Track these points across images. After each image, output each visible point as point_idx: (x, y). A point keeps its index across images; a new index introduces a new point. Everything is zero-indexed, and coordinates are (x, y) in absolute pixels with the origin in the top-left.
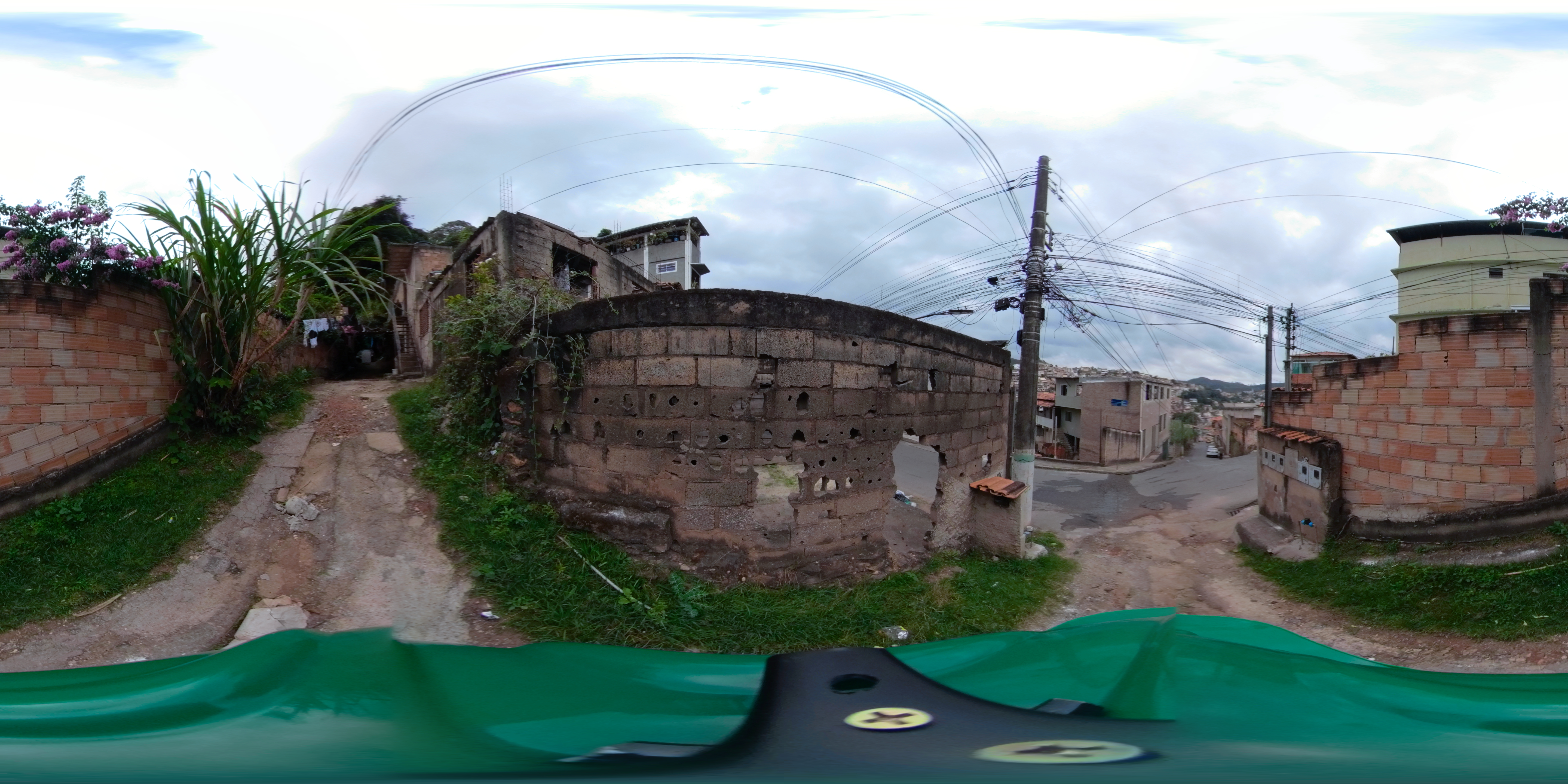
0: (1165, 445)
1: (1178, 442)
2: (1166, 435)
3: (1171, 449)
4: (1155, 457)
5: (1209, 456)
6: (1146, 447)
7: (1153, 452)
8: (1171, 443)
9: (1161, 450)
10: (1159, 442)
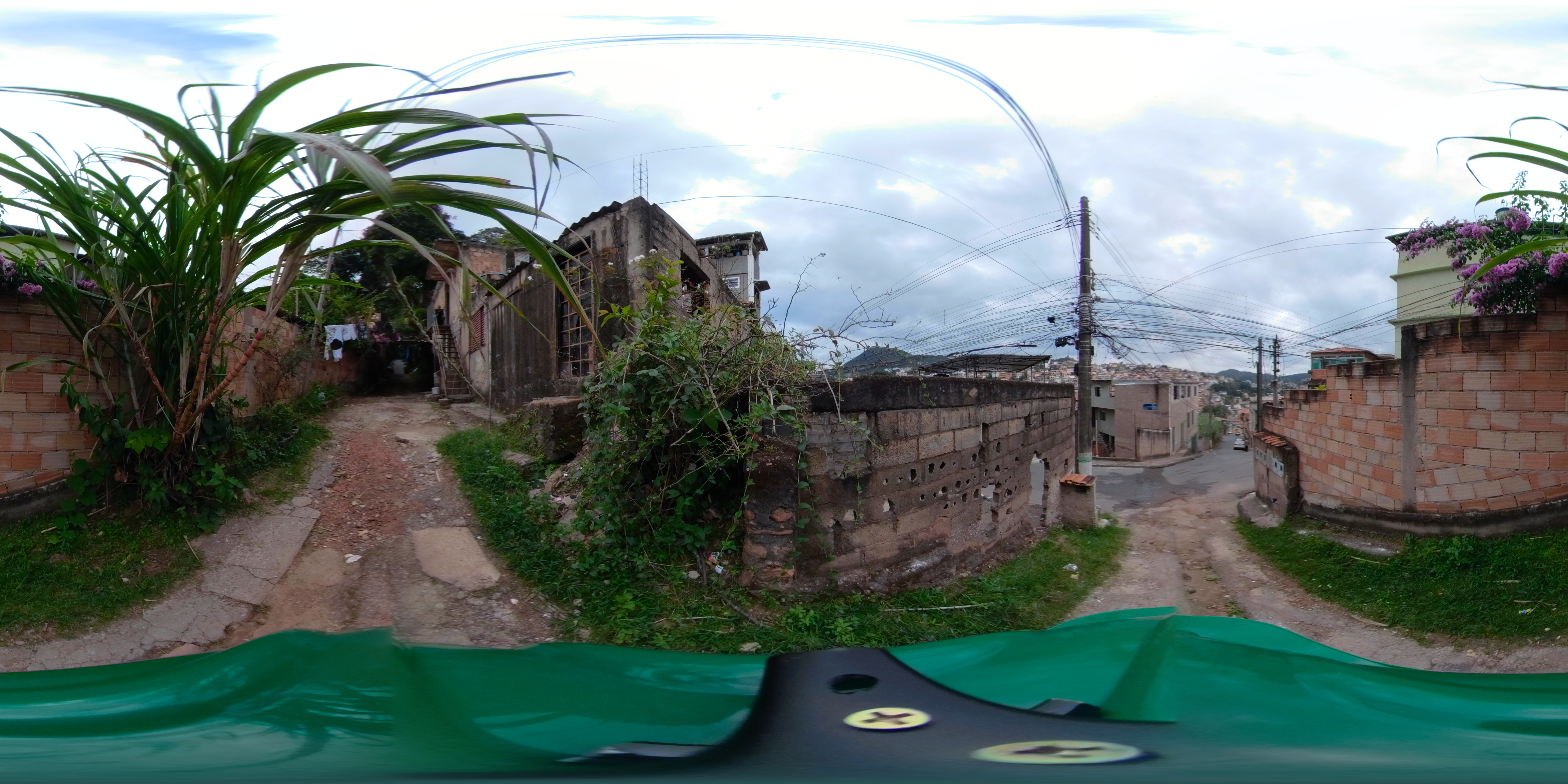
0: (1194, 440)
1: (1206, 436)
2: (1194, 430)
3: (1200, 444)
4: (1183, 451)
5: (1236, 449)
6: (1176, 442)
7: (1182, 447)
8: (1200, 438)
9: (1190, 445)
10: (1188, 437)
